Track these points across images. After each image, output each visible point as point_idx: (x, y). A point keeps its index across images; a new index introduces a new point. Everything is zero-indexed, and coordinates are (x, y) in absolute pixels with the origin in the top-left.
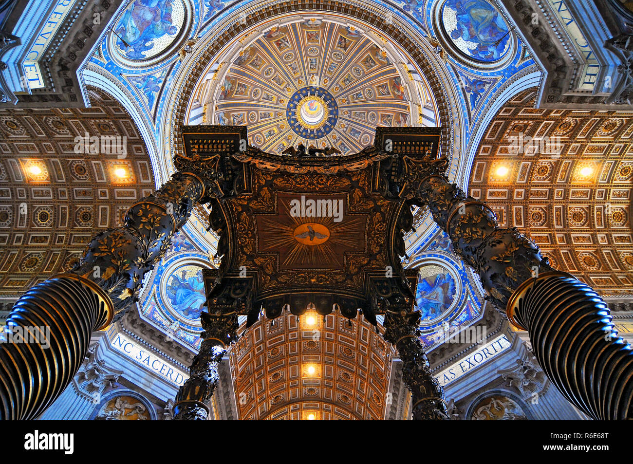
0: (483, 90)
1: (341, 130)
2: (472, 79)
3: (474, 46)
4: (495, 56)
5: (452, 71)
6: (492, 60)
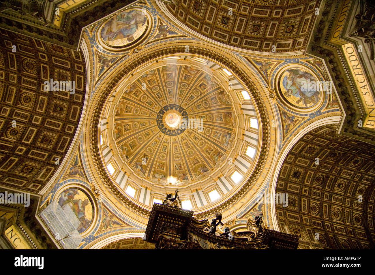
0: (71, 169)
1: (158, 106)
2: (77, 175)
3: (76, 197)
4: (64, 194)
5: (89, 178)
6: (65, 191)
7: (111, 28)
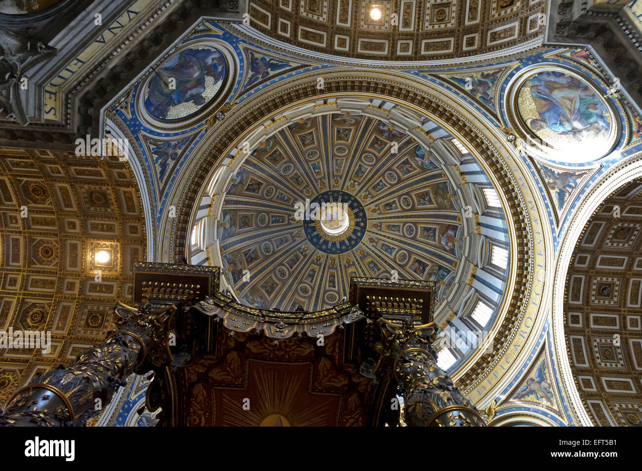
0: (263, 59)
1: (357, 188)
2: (251, 73)
3: (209, 80)
4: (216, 56)
6: (222, 58)
7: (562, 87)
